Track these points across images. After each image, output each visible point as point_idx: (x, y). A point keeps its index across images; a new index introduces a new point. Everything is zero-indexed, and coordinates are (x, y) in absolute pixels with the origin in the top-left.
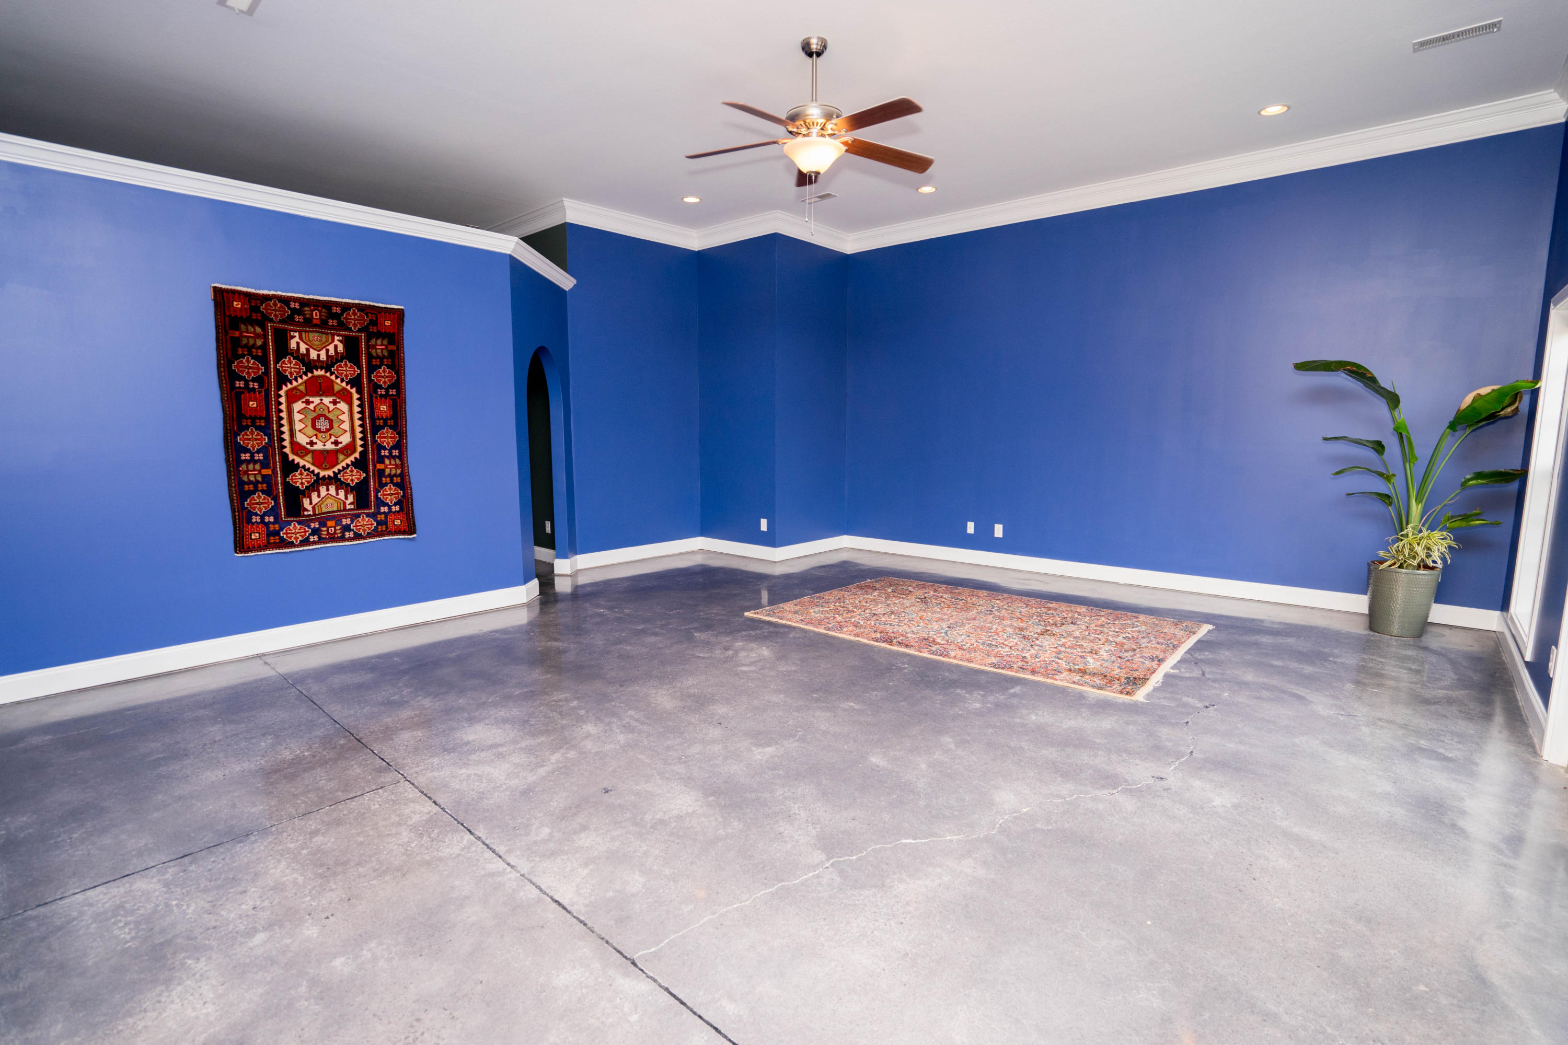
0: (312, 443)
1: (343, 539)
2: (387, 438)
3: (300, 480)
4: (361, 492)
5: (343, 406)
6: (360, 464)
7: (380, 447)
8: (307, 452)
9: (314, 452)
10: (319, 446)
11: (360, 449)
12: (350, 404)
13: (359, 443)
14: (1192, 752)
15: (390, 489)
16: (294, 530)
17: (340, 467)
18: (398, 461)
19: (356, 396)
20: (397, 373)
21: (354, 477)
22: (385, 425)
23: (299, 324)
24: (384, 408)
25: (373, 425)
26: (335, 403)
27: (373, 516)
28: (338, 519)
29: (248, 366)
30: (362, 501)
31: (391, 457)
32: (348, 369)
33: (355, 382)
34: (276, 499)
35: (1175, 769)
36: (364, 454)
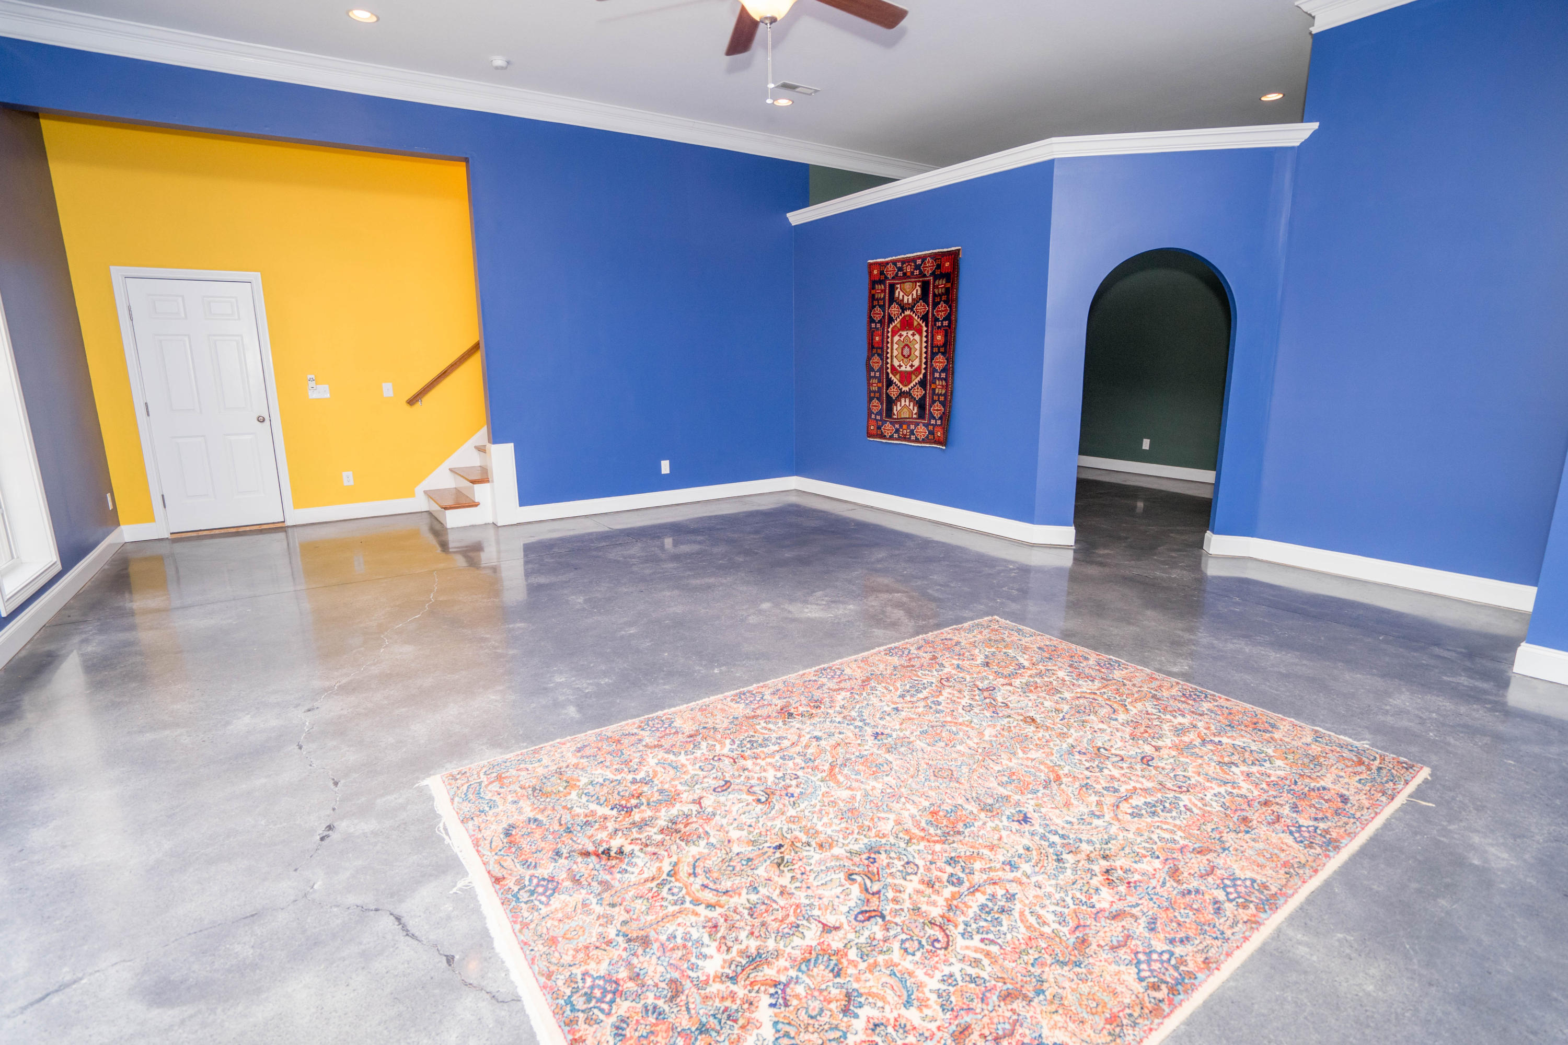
0: (900, 366)
1: (909, 440)
2: (940, 362)
3: (894, 392)
4: (921, 404)
5: (917, 337)
6: (923, 384)
7: (934, 370)
8: (898, 372)
9: (901, 373)
10: (903, 369)
11: (923, 371)
12: (920, 334)
13: (924, 366)
14: (300, 748)
15: (937, 406)
16: (888, 428)
17: (912, 385)
18: (944, 383)
19: (925, 329)
20: (950, 307)
21: (918, 393)
22: (939, 352)
23: (900, 278)
24: (939, 337)
25: (933, 351)
26: (913, 335)
27: (926, 425)
28: (909, 424)
29: (878, 313)
30: (921, 415)
31: (940, 379)
32: (921, 308)
33: (925, 318)
34: (882, 404)
35: (304, 724)
36: (925, 375)
